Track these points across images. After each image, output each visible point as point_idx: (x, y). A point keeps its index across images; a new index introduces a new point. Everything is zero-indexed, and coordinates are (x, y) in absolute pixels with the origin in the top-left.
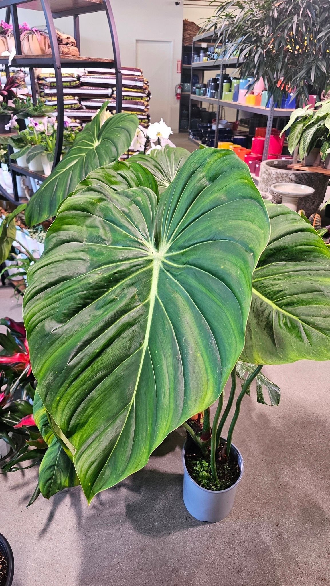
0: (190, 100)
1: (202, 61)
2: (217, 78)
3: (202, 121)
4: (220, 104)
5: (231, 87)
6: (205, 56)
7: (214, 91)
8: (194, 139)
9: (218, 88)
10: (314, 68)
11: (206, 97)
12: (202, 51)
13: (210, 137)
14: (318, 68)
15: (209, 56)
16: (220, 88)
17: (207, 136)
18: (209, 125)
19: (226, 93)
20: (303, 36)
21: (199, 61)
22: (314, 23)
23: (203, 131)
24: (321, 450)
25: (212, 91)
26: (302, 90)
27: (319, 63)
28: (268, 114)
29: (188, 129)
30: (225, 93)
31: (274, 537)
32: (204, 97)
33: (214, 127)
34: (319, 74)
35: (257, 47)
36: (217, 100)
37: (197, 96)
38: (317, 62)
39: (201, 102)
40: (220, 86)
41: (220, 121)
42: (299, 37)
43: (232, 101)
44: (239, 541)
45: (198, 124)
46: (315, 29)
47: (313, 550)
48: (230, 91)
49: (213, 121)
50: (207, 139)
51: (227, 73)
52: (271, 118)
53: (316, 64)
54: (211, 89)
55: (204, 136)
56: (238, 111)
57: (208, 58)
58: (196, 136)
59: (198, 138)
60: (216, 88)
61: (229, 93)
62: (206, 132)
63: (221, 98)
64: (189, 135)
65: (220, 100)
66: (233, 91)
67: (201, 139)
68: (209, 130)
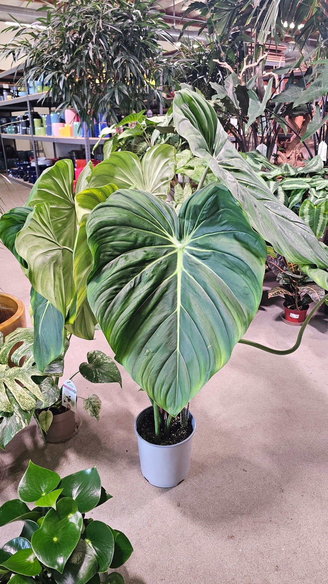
0: (2, 139)
1: (7, 99)
2: (26, 115)
3: (19, 160)
4: (35, 140)
5: (42, 122)
6: (9, 95)
7: (25, 128)
8: (14, 178)
9: (29, 125)
10: (116, 92)
11: (18, 134)
12: (4, 90)
13: (30, 174)
14: (120, 92)
15: (13, 94)
16: (31, 124)
17: (28, 172)
18: (27, 163)
19: (39, 128)
20: (100, 63)
21: (4, 100)
22: (108, 52)
23: (22, 168)
24: (201, 423)
25: (23, 128)
26: (110, 113)
27: (120, 87)
28: (84, 143)
29: (5, 169)
30: (37, 128)
31: (178, 518)
32: (16, 135)
33: (33, 164)
34: (122, 98)
35: (59, 74)
36: (31, 136)
37: (8, 134)
38: (118, 85)
39: (14, 140)
40: (30, 122)
41: (38, 158)
42: (97, 65)
43: (47, 135)
44: (147, 537)
45: (15, 163)
46: (110, 57)
47: (217, 514)
48: (42, 126)
49: (31, 159)
50: (28, 176)
51: (35, 111)
52: (88, 146)
53: (118, 88)
54: (22, 126)
55: (25, 173)
56: (54, 143)
57: (12, 96)
58: (16, 175)
59: (19, 176)
60: (27, 124)
61: (41, 128)
62: (25, 169)
63: (34, 133)
64: (9, 175)
65: (34, 136)
66: (46, 126)
67: (22, 178)
68: (29, 167)
